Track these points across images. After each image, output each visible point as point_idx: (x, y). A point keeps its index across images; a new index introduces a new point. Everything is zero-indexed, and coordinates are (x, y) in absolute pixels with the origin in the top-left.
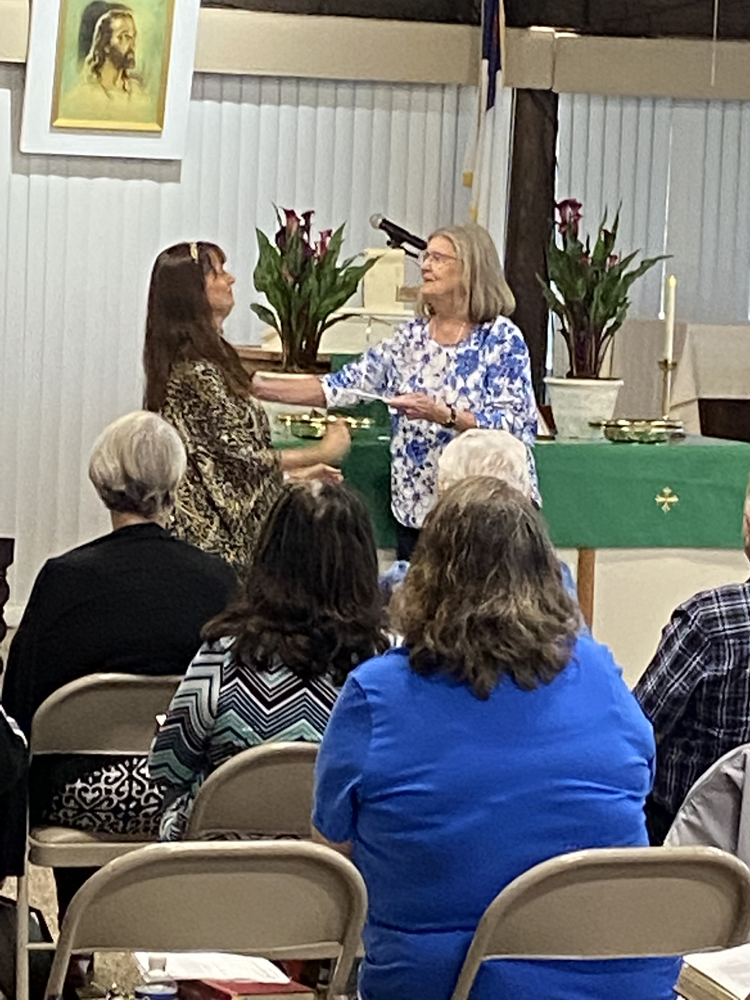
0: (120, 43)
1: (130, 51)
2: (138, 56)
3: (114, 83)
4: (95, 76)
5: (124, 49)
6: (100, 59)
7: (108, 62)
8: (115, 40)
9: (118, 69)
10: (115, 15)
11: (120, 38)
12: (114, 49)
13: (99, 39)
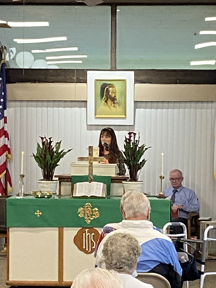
0: (112, 94)
1: (115, 96)
2: (117, 97)
3: (111, 105)
4: (106, 103)
5: (113, 96)
6: (107, 99)
7: (109, 100)
8: (110, 94)
9: (112, 101)
10: (110, 87)
11: (112, 93)
12: (110, 96)
13: (106, 93)
